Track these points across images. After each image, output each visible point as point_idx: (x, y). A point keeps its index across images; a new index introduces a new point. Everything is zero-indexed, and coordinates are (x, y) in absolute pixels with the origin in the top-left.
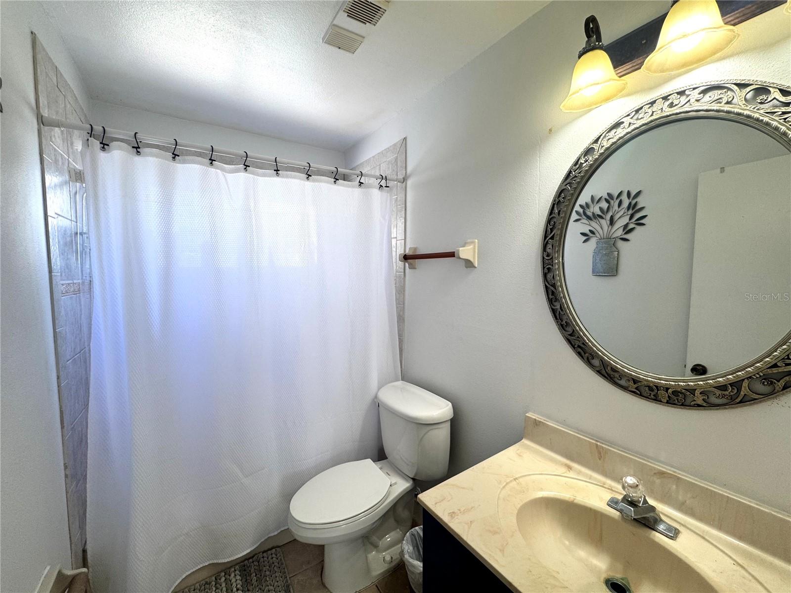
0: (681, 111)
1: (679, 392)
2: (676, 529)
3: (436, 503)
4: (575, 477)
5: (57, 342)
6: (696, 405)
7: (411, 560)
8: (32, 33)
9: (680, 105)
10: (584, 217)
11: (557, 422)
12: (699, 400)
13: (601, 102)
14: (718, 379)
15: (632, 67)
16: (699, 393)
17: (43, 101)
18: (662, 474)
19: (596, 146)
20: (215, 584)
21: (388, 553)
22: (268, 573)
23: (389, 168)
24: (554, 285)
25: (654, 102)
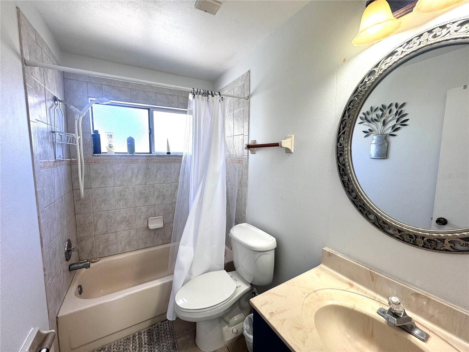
0: (443, 39)
1: (432, 240)
2: (427, 334)
3: (261, 306)
4: (355, 292)
5: (37, 196)
6: (445, 250)
7: (248, 335)
8: (17, 8)
9: (442, 36)
10: (365, 121)
11: (344, 254)
12: (448, 246)
13: (381, 38)
14: (463, 233)
15: (405, 11)
16: (447, 242)
17: (26, 50)
18: (417, 295)
19: (376, 69)
20: (133, 340)
21: (235, 328)
22: (163, 335)
23: (239, 90)
24: (344, 165)
25: (422, 35)
